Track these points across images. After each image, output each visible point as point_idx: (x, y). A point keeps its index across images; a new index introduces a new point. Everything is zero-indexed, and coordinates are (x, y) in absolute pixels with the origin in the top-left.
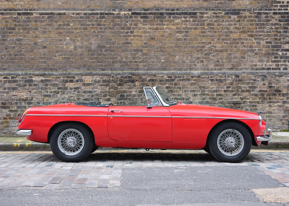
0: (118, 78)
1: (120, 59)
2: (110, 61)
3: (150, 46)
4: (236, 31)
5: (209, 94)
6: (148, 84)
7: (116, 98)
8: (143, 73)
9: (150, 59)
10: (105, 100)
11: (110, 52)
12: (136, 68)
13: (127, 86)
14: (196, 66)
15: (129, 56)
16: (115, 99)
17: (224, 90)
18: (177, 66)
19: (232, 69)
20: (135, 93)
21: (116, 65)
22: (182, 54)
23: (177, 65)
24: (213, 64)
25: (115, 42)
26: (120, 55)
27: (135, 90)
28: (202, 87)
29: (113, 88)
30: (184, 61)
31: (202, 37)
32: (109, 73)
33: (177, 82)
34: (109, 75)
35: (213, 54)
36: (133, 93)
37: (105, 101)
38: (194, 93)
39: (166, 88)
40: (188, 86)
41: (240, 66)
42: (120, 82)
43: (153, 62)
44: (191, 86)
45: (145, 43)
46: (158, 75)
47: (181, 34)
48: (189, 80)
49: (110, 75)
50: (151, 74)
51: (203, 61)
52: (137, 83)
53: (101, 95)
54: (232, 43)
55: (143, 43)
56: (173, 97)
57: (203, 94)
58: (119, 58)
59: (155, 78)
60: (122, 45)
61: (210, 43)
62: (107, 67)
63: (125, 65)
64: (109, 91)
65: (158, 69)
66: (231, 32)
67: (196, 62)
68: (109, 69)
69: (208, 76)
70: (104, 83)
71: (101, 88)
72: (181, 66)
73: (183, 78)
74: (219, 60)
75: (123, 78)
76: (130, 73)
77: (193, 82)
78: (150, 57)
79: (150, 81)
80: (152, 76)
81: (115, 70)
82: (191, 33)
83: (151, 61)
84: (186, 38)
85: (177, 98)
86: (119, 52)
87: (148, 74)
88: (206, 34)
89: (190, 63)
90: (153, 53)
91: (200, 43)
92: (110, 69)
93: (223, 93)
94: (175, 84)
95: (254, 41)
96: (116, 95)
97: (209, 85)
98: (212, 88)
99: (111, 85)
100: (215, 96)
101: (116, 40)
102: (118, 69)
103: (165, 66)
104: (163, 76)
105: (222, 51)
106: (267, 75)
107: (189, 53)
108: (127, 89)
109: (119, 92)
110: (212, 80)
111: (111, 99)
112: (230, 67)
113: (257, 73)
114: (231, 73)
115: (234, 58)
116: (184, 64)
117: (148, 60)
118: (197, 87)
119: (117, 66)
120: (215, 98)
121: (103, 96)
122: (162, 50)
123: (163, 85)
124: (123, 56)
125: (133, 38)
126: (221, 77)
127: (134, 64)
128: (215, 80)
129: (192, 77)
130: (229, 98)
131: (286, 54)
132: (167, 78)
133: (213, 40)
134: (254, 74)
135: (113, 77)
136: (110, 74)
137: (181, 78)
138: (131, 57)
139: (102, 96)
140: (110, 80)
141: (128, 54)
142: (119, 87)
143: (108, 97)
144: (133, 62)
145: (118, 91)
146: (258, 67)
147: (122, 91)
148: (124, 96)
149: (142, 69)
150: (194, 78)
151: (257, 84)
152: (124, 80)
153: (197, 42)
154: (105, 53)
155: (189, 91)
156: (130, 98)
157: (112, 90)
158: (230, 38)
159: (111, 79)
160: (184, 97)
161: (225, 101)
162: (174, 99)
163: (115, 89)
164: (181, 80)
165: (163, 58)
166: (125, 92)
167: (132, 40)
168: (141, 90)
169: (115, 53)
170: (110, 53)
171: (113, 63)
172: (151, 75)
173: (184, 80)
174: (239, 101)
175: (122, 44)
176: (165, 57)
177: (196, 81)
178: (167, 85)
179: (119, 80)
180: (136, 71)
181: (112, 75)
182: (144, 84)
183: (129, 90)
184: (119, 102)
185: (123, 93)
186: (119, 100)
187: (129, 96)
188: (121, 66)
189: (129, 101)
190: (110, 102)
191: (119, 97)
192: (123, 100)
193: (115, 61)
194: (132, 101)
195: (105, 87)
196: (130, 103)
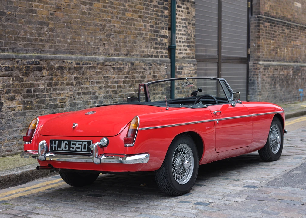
0: (24, 64)
1: (23, 35)
2: (11, 37)
3: (56, 18)
4: (130, 9)
5: (112, 86)
6: (57, 73)
7: (21, 95)
8: (52, 57)
9: (56, 38)
10: (8, 99)
11: (11, 22)
12: (41, 50)
13: (33, 77)
14: (99, 50)
15: (34, 31)
16: (21, 97)
17: (123, 81)
18: (82, 49)
19: (127, 55)
20: (43, 87)
21: (18, 43)
22: (86, 34)
23: (83, 47)
24: (113, 49)
25: (17, 8)
26: (23, 29)
27: (43, 82)
28: (106, 78)
29: (17, 80)
30: (89, 43)
31: (104, 12)
32: (12, 56)
33: (85, 70)
34: (12, 59)
35: (113, 36)
36: (42, 87)
37: (9, 101)
38: (99, 85)
39: (75, 79)
40: (94, 76)
41: (133, 52)
42: (26, 70)
43: (60, 42)
44: (96, 76)
45: (51, 14)
46: (67, 61)
47: (86, 7)
48: (95, 68)
49: (14, 59)
50: (59, 58)
51: (104, 44)
52: (45, 72)
53: (3, 91)
54: (127, 24)
55: (49, 13)
56: (81, 91)
57: (107, 86)
58: (22, 33)
59: (63, 65)
60: (26, 14)
61: (110, 21)
62: (8, 46)
63: (29, 44)
64: (13, 84)
65: (64, 53)
66: (126, 10)
67: (99, 45)
68: (11, 49)
69: (110, 63)
70: (7, 73)
71: (3, 79)
72: (86, 49)
73: (90, 65)
74: (118, 43)
75: (30, 65)
76: (37, 56)
77: (98, 70)
78: (56, 34)
79: (59, 69)
80: (61, 62)
81: (18, 51)
82: (95, 6)
83: (58, 40)
84: (90, 12)
85: (85, 92)
86: (22, 23)
87: (57, 58)
88: (107, 10)
89: (94, 45)
90: (59, 29)
91: (102, 20)
92: (12, 49)
93: (122, 84)
94: (83, 73)
95: (142, 23)
96: (22, 90)
97: (111, 74)
98: (114, 79)
99: (14, 75)
100: (116, 89)
101: (19, 5)
102: (21, 50)
103: (71, 48)
104: (71, 63)
105: (119, 32)
106: (152, 63)
107: (92, 33)
108: (34, 81)
109: (24, 86)
110: (114, 68)
111: (16, 97)
112: (126, 53)
113: (146, 60)
114: (128, 60)
115: (128, 42)
116: (88, 46)
117: (54, 39)
118: (102, 78)
119: (20, 46)
120: (116, 90)
121: (6, 93)
122: (68, 25)
123: (71, 75)
124: (27, 30)
125: (38, 4)
126: (121, 64)
127: (40, 43)
128: (116, 68)
129: (98, 64)
130: (127, 90)
131: (162, 40)
132: (75, 66)
133: (112, 17)
134: (143, 62)
135: (18, 62)
136: (14, 57)
137: (88, 66)
138: (35, 33)
139: (5, 92)
140: (14, 67)
141: (32, 27)
142: (25, 78)
143: (12, 94)
144: (39, 40)
145: (24, 84)
146: (145, 53)
147: (29, 84)
148: (31, 92)
149: (47, 52)
150: (99, 66)
151: (145, 73)
152: (30, 68)
153: (99, 18)
154: (5, 24)
155: (95, 82)
156: (38, 95)
157: (16, 83)
158: (125, 17)
159: (16, 65)
160: (91, 90)
161: (124, 94)
162: (82, 93)
163: (21, 81)
164: (88, 68)
165: (69, 38)
166: (32, 85)
167: (37, 7)
168: (50, 82)
169: (17, 25)
170: (11, 24)
171: (15, 40)
172: (59, 60)
173: (91, 68)
174: (134, 94)
175: (25, 11)
176: (71, 35)
177: (101, 69)
178: (75, 75)
179: (25, 68)
180: (42, 54)
181: (17, 60)
182: (53, 74)
183: (37, 82)
184: (25, 100)
185: (29, 88)
186: (25, 98)
187: (37, 92)
188: (24, 46)
189: (37, 98)
190: (14, 102)
191: (25, 93)
192: (30, 97)
193: (18, 37)
194: (40, 98)
195: (7, 78)
196: (39, 101)
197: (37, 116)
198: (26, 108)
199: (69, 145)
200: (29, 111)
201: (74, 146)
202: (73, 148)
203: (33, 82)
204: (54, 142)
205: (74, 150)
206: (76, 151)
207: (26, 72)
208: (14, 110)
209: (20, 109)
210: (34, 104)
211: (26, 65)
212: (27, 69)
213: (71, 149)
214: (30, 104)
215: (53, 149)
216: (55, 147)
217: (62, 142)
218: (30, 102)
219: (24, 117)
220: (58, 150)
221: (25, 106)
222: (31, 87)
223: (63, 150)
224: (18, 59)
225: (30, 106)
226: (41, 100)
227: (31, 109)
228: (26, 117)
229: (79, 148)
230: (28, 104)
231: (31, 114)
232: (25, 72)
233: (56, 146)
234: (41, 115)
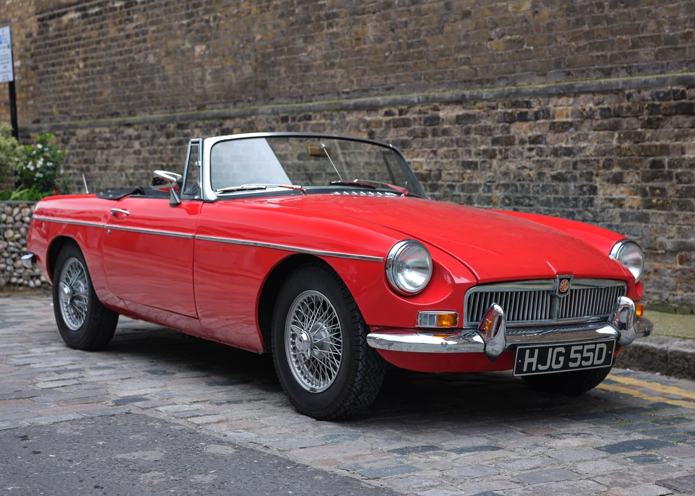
0: (644, 100)
1: (654, 31)
2: (625, 41)
7: (638, 174)
10: (608, 180)
11: (625, 7)
13: (671, 130)
15: (682, 17)
16: (637, 176)
21: (642, 51)
26: (654, 17)
29: (630, 138)
32: (617, 84)
34: (618, 92)
36: (691, 155)
37: (609, 184)
42: (650, 114)
49: (622, 90)
53: (598, 162)
58: (652, 25)
62: (617, 62)
63: (668, 50)
64: (618, 147)
68: (623, 68)
70: (606, 121)
71: (598, 136)
75: (659, 100)
76: (679, 78)
81: (640, 70)
86: (652, 4)
92: (626, 68)
96: (640, 161)
99: (625, 125)
102: (649, 67)
108: (670, 139)
109: (646, 152)
111: (625, 175)
119: (646, 57)
121: (604, 167)
124: (664, 17)
135: (629, 97)
136: (620, 86)
138: (686, 21)
139: (601, 165)
140: (621, 108)
141: (678, 8)
142: (649, 133)
143: (617, 169)
145: (643, 147)
147: (656, 146)
148: (663, 167)
152: (661, 108)
154: (612, 14)
156: (681, 174)
157: (626, 144)
159: (625, 104)
163: (637, 139)
166: (664, 150)
169: (639, 11)
170: (626, 10)
171: (635, 45)
179: (647, 108)
181: (627, 92)
183: (677, 143)
184: (646, 186)
185: (658, 156)
186: (647, 180)
187: (677, 167)
188: (656, 56)
189: (678, 183)
190: (622, 189)
191: (648, 169)
192: (660, 179)
193: (640, 38)
194: (685, 183)
195: (606, 133)
196: (681, 190)
197: (677, 226)
198: (650, 205)
200: (657, 213)
203: (668, 142)
207: (649, 119)
208: (621, 206)
209: (635, 204)
210: (671, 196)
211: (650, 102)
212: (652, 112)
214: (658, 195)
218: (658, 191)
219: (643, 225)
221: (647, 198)
222: (662, 154)
224: (630, 88)
225: (658, 200)
226: (688, 187)
227: (662, 207)
228: (650, 226)
230: (654, 195)
231: (661, 220)
232: (646, 118)
234: (690, 227)
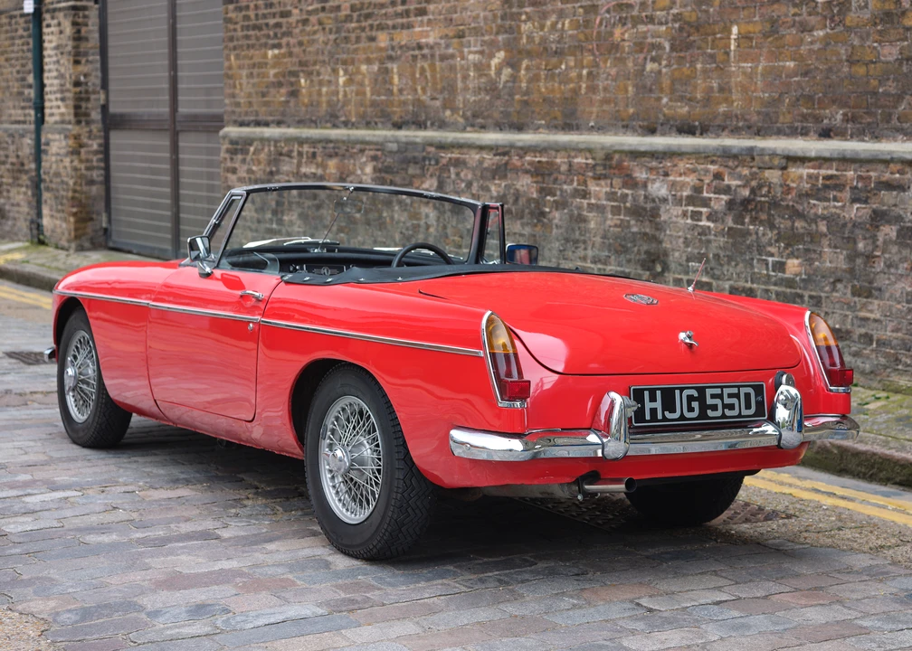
199: (701, 398)
201: (718, 401)
202: (714, 408)
204: (646, 393)
205: (719, 413)
206: (724, 416)
213: (710, 413)
215: (648, 417)
216: (653, 411)
217: (677, 392)
220: (665, 419)
223: (682, 417)
229: (731, 407)
233: (658, 405)
